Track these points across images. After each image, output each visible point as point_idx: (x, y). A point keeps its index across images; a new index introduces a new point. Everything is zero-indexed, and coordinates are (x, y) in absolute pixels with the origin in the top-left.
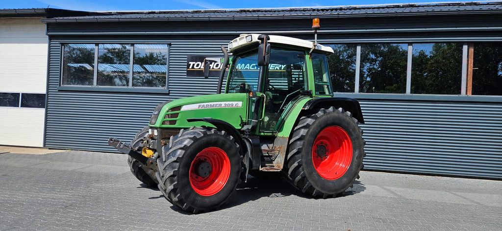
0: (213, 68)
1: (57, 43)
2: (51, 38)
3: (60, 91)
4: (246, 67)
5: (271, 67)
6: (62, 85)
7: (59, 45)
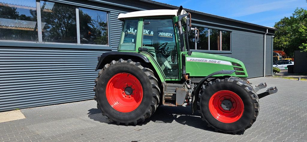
5: (167, 34)
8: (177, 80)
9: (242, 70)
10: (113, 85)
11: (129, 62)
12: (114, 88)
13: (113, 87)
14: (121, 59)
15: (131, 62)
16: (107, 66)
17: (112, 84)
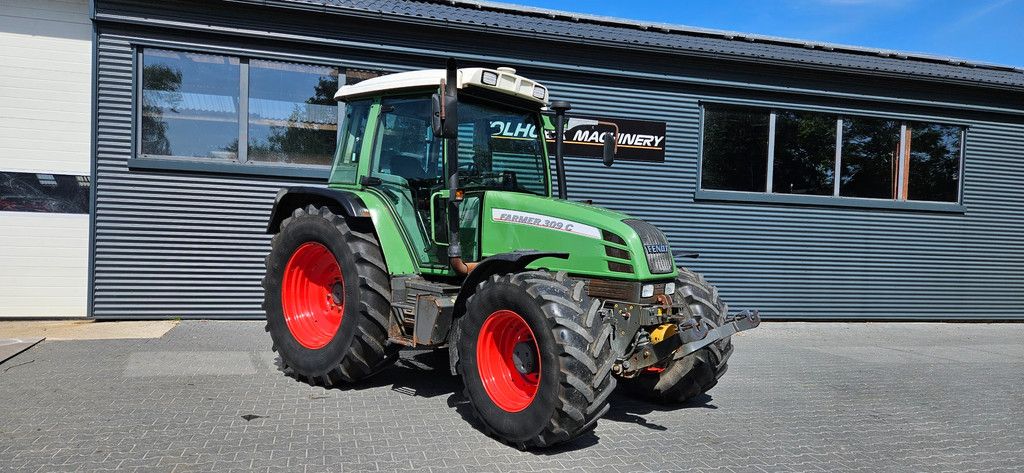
0: (528, 136)
1: (121, 43)
2: (100, 26)
3: (133, 170)
4: (592, 138)
5: (638, 139)
6: (141, 156)
7: (129, 49)
8: (446, 272)
9: (625, 254)
10: (305, 274)
11: (321, 213)
12: (311, 284)
13: (306, 280)
14: (312, 206)
15: (327, 213)
16: (286, 222)
17: (301, 272)
